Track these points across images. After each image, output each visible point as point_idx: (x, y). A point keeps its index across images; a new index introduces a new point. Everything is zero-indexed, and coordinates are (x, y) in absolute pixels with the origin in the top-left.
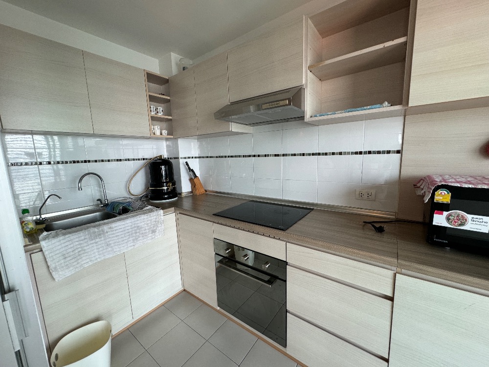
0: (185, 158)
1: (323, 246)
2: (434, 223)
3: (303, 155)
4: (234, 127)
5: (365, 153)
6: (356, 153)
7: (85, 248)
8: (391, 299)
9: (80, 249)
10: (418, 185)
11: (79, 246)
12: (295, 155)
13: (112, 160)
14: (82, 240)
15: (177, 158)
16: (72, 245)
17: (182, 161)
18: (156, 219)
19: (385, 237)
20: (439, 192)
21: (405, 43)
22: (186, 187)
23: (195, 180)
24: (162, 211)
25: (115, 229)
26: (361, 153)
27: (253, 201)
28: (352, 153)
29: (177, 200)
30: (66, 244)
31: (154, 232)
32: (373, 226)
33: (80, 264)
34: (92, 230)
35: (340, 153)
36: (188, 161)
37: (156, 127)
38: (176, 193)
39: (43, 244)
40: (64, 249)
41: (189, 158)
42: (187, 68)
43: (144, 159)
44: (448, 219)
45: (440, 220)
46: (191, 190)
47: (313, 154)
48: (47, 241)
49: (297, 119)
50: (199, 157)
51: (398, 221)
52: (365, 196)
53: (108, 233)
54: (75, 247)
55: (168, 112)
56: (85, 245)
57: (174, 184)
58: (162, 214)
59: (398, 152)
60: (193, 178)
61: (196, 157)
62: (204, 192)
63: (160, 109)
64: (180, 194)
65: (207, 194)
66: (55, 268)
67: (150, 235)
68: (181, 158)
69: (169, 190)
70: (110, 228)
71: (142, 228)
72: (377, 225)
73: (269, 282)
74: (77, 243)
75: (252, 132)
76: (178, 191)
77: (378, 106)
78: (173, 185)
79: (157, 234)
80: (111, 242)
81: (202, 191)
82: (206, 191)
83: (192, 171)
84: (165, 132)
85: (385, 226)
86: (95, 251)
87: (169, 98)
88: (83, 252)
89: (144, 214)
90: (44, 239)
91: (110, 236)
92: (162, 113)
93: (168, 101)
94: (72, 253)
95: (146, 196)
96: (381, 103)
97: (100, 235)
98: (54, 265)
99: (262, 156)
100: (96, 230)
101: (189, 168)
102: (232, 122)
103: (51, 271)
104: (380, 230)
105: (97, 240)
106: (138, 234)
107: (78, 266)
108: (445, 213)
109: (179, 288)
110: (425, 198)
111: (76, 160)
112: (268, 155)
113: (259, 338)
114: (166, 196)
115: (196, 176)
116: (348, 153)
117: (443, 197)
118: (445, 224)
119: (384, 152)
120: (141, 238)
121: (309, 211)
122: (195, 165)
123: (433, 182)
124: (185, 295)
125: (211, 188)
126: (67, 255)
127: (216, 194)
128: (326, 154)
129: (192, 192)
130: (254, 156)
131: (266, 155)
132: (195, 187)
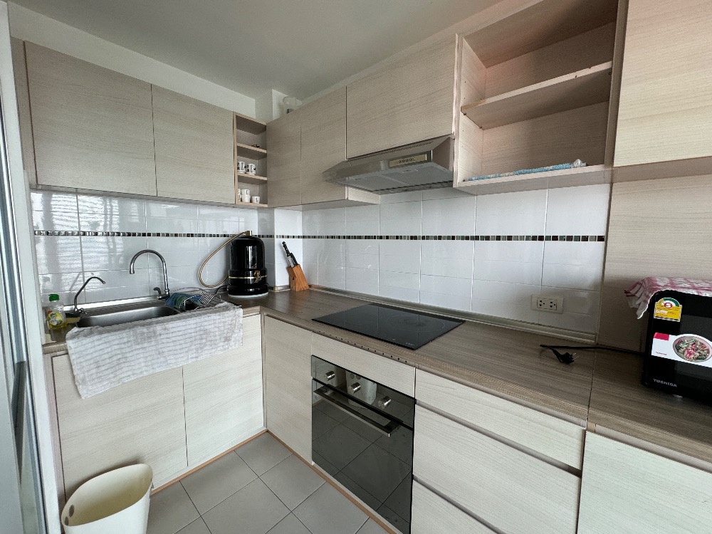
0: (283, 237)
1: (471, 378)
2: (654, 353)
3: (453, 238)
4: (352, 194)
5: (548, 238)
6: (534, 238)
7: (128, 355)
8: (578, 473)
9: (119, 356)
10: (633, 292)
11: (119, 352)
12: (440, 238)
13: (180, 235)
14: (124, 343)
15: (272, 236)
16: (109, 350)
17: (278, 242)
18: (232, 320)
20: (662, 302)
21: (609, 72)
22: (281, 279)
23: (295, 270)
24: (241, 311)
25: (172, 330)
26: (541, 238)
27: (374, 304)
28: (528, 238)
29: (267, 297)
30: (101, 347)
31: (227, 339)
32: (556, 353)
33: (118, 378)
34: (140, 330)
35: (510, 238)
36: (287, 241)
37: (245, 191)
38: (267, 286)
39: (70, 344)
40: (97, 354)
41: (288, 237)
42: (292, 110)
43: (225, 236)
44: (677, 347)
45: (663, 348)
46: (288, 284)
47: (467, 238)
48: (75, 340)
49: (444, 185)
50: (304, 237)
51: (597, 348)
52: (547, 305)
53: (162, 337)
54: (113, 353)
55: (263, 171)
56: (128, 350)
57: (264, 272)
58: (242, 315)
59: (601, 239)
60: (292, 266)
61: (299, 237)
62: (308, 287)
63: (252, 166)
64: (273, 288)
65: (311, 291)
66: (83, 380)
67: (222, 344)
68: (277, 237)
69: (256, 281)
70: (165, 329)
71: (210, 332)
72: (562, 352)
73: (388, 429)
74: (116, 347)
75: (379, 202)
76: (269, 283)
77: (567, 165)
78: (261, 275)
79: (232, 343)
80: (164, 350)
81: (304, 286)
82: (310, 286)
83: (292, 255)
84: (256, 199)
85: (574, 354)
86: (142, 360)
87: (265, 151)
88: (124, 360)
89: (215, 312)
90: (73, 337)
91: (164, 341)
92: (254, 172)
93: (265, 156)
94: (108, 361)
95: (224, 288)
96: (572, 161)
97: (149, 338)
98: (82, 376)
99: (393, 237)
100: (145, 330)
101: (287, 252)
102: (348, 186)
103: (77, 383)
104: (566, 360)
105: (145, 345)
106: (204, 341)
107: (114, 380)
108: (673, 338)
109: (259, 427)
110: (638, 312)
111: (132, 231)
112: (401, 237)
113: (371, 517)
114: (251, 290)
115: (296, 264)
116: (522, 238)
117: (669, 311)
118: (672, 355)
119: (577, 239)
120: (207, 348)
121: (457, 323)
122: (297, 248)
123: (653, 286)
124: (267, 440)
125: (317, 282)
126: (101, 363)
127: (324, 291)
128: (487, 238)
129: (289, 287)
130: (381, 237)
131: (397, 237)
132: (294, 280)
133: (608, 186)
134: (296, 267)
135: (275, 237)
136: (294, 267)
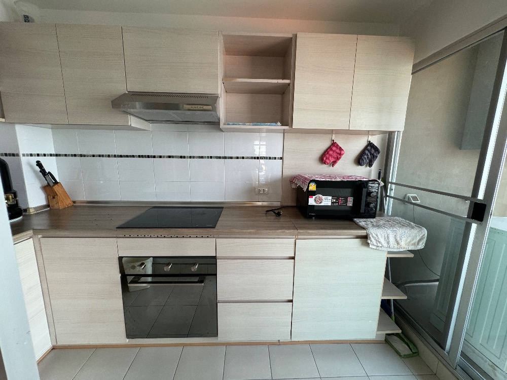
2: (309, 204)
3: (211, 157)
4: (133, 122)
5: (261, 158)
6: (255, 158)
8: (293, 258)
10: (293, 181)
12: (202, 157)
15: (18, 155)
19: (282, 219)
20: (311, 184)
21: (289, 84)
22: (34, 199)
23: (56, 188)
26: (258, 158)
28: (252, 158)
29: (23, 220)
32: (274, 212)
35: (243, 158)
36: (42, 159)
38: (20, 209)
41: (45, 155)
44: (315, 200)
45: (312, 201)
46: (45, 204)
47: (220, 158)
49: (206, 123)
50: (57, 155)
51: (282, 207)
52: (262, 192)
59: (281, 158)
60: (51, 184)
61: (51, 155)
62: (72, 204)
64: (26, 211)
65: (75, 207)
68: (24, 155)
69: (11, 205)
72: (276, 212)
73: (200, 281)
76: (23, 206)
77: (274, 124)
78: (14, 197)
81: (68, 203)
82: (74, 202)
83: (49, 174)
85: (281, 211)
96: (276, 122)
99: (165, 157)
101: (43, 171)
102: (130, 114)
104: (278, 214)
108: (314, 197)
110: (304, 189)
113: (184, 345)
115: (56, 183)
116: (249, 158)
117: (313, 187)
118: (314, 204)
119: (272, 158)
122: (50, 165)
123: (306, 178)
125: (83, 196)
127: (91, 205)
128: (231, 158)
129: (48, 206)
130: (154, 157)
131: (170, 157)
132: (54, 198)
133: (283, 134)
134: (56, 186)
135: (21, 155)
136: (54, 186)
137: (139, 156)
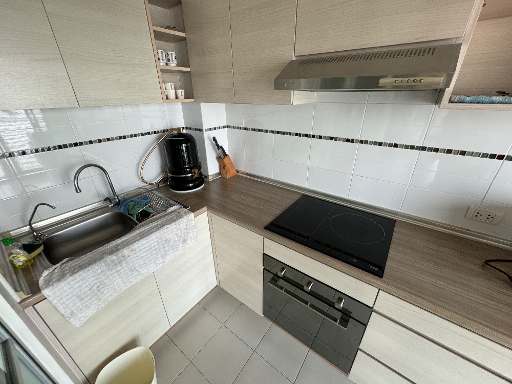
0: (210, 130)
3: (396, 146)
4: (297, 98)
5: (510, 158)
6: (492, 156)
7: (105, 281)
9: (99, 284)
11: (96, 281)
12: (380, 144)
13: (113, 139)
14: (99, 274)
15: (200, 130)
16: (87, 284)
17: (206, 134)
18: (186, 225)
22: (212, 169)
24: (192, 215)
25: (139, 249)
26: (501, 157)
28: (485, 156)
29: (204, 189)
30: (79, 284)
31: (184, 241)
33: (102, 300)
34: (109, 259)
35: (463, 153)
37: (169, 85)
39: (46, 292)
40: (77, 290)
41: (215, 128)
43: (155, 132)
46: (218, 171)
47: (412, 147)
48: (51, 288)
50: (228, 127)
53: (131, 257)
54: (92, 284)
55: (183, 61)
56: (104, 278)
57: (200, 168)
58: (193, 218)
61: (224, 127)
63: (173, 55)
64: (207, 177)
65: (239, 177)
66: (73, 314)
67: (181, 245)
68: (206, 131)
69: (194, 178)
70: (132, 250)
71: (170, 240)
74: (92, 279)
78: (198, 171)
79: (189, 242)
80: (136, 266)
81: (233, 172)
82: (237, 172)
83: (221, 148)
84: (181, 93)
86: (119, 280)
87: (183, 35)
88: (103, 286)
89: (172, 221)
90: (48, 283)
91: (134, 259)
92: (175, 62)
93: (184, 39)
94: (89, 292)
97: (120, 262)
98: (69, 311)
99: (326, 138)
100: (114, 257)
101: (217, 145)
102: (294, 90)
103: (67, 319)
105: (118, 268)
106: (167, 248)
107: (100, 303)
109: (214, 284)
111: (61, 144)
112: (336, 139)
114: (191, 185)
115: (225, 155)
116: (477, 155)
120: (171, 251)
122: (224, 139)
126: (83, 296)
127: (249, 177)
128: (436, 150)
129: (220, 173)
130: (313, 136)
131: (332, 138)
132: (224, 168)
134: (226, 158)
135: (204, 130)
136: (224, 158)
137: (297, 135)
